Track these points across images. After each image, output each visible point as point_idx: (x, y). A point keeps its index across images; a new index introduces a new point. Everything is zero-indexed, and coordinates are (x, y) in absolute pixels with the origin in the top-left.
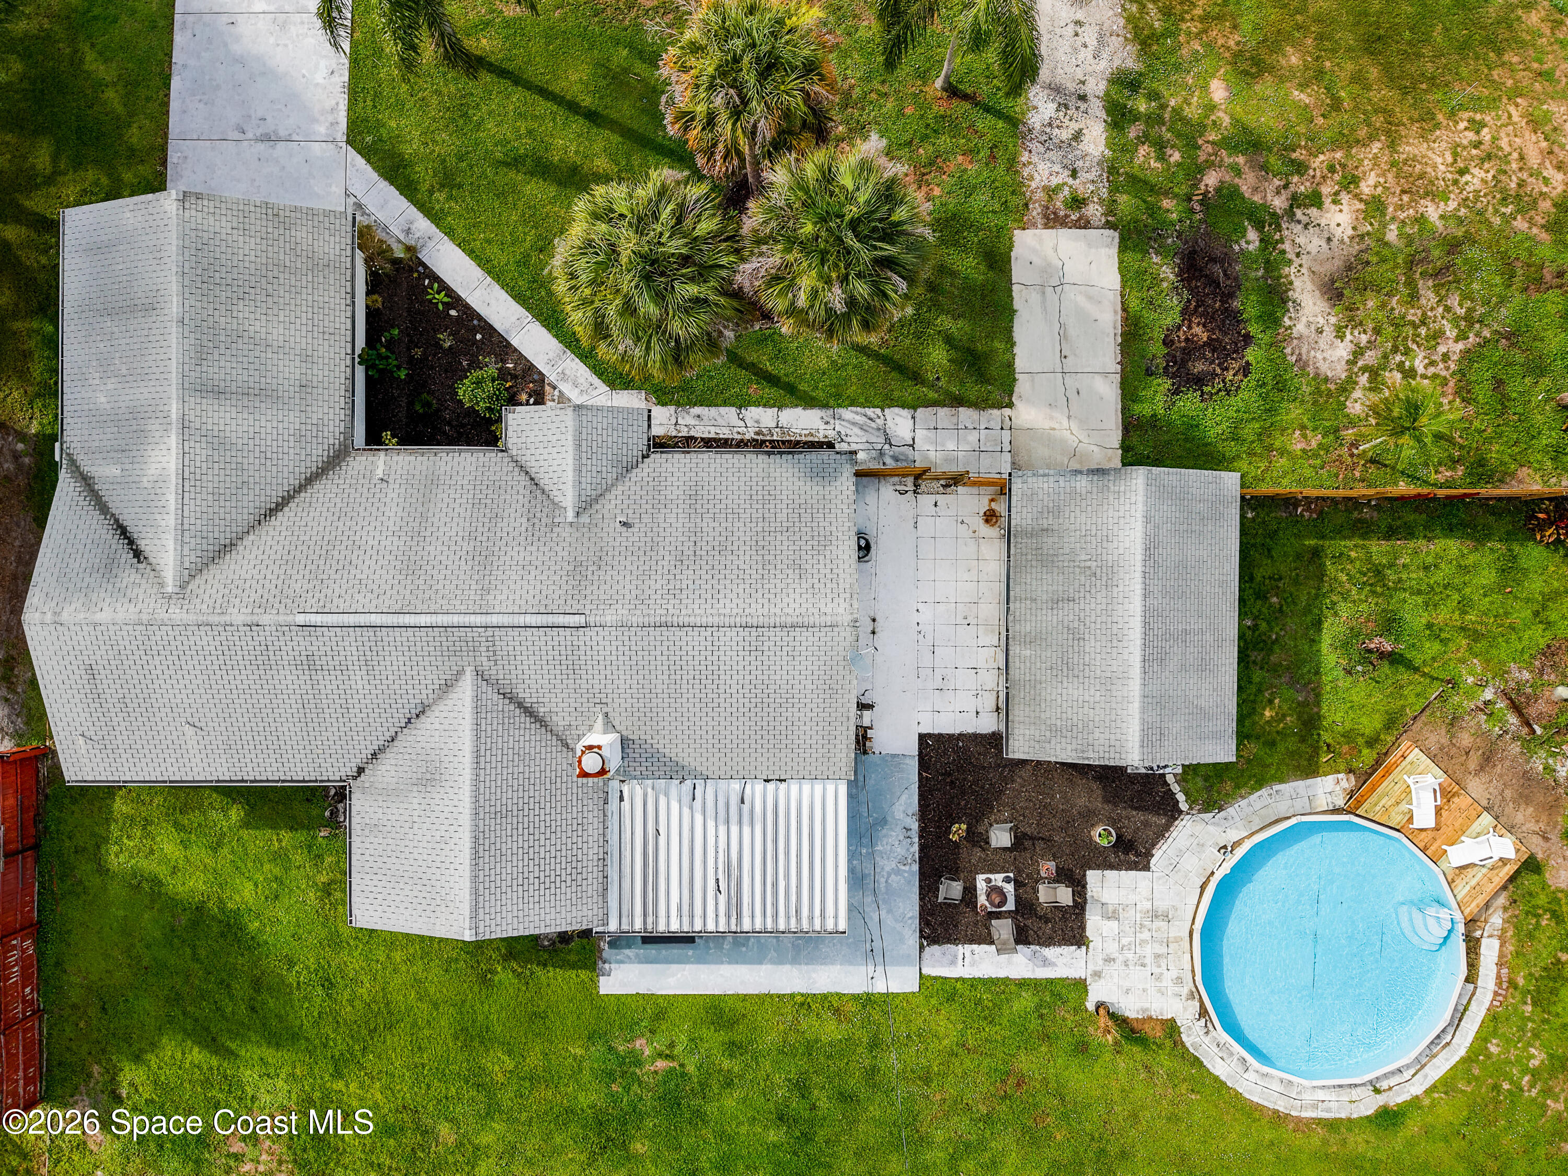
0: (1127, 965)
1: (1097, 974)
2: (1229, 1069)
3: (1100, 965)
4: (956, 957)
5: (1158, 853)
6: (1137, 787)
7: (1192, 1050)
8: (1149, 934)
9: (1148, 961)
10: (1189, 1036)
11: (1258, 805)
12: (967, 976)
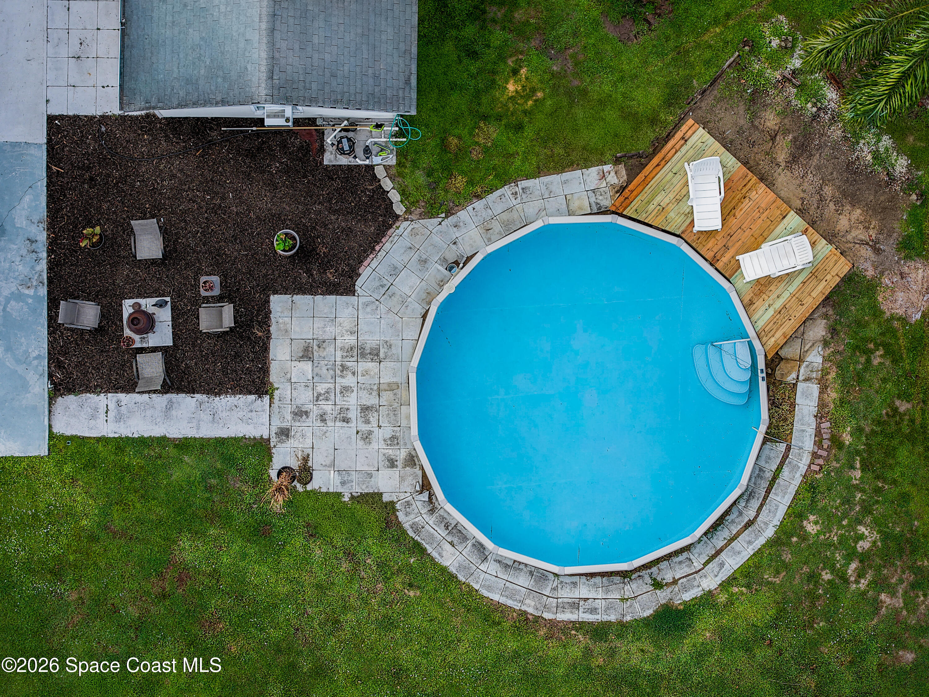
0: (323, 420)
1: (284, 433)
2: (461, 558)
3: (288, 421)
4: (96, 409)
5: (365, 272)
6: (337, 184)
7: (411, 533)
8: (354, 380)
9: (353, 414)
10: (407, 514)
11: (498, 208)
12: (111, 435)
